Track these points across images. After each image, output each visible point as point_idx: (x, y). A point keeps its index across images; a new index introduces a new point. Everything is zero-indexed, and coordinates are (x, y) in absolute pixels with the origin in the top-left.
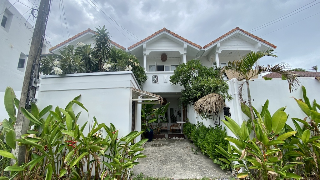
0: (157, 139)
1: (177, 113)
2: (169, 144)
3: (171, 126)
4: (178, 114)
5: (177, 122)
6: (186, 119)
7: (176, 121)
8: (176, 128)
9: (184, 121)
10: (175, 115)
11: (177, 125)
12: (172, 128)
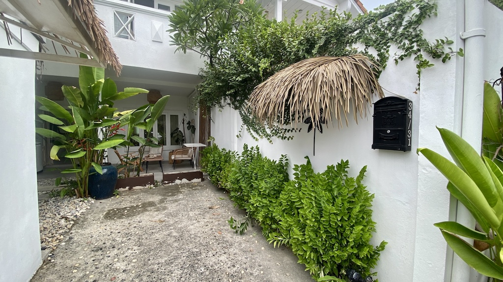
0: (130, 189)
1: (186, 126)
2: (162, 201)
3: (172, 153)
4: (189, 128)
5: (184, 144)
6: (206, 138)
7: (184, 141)
8: (184, 156)
9: (202, 141)
10: (181, 129)
11: (185, 151)
12: (173, 158)
